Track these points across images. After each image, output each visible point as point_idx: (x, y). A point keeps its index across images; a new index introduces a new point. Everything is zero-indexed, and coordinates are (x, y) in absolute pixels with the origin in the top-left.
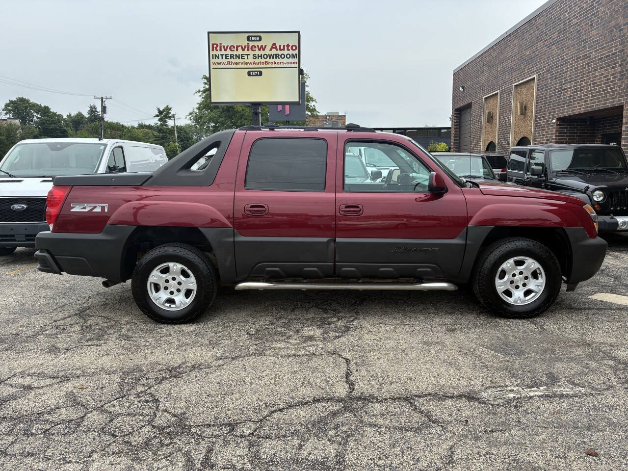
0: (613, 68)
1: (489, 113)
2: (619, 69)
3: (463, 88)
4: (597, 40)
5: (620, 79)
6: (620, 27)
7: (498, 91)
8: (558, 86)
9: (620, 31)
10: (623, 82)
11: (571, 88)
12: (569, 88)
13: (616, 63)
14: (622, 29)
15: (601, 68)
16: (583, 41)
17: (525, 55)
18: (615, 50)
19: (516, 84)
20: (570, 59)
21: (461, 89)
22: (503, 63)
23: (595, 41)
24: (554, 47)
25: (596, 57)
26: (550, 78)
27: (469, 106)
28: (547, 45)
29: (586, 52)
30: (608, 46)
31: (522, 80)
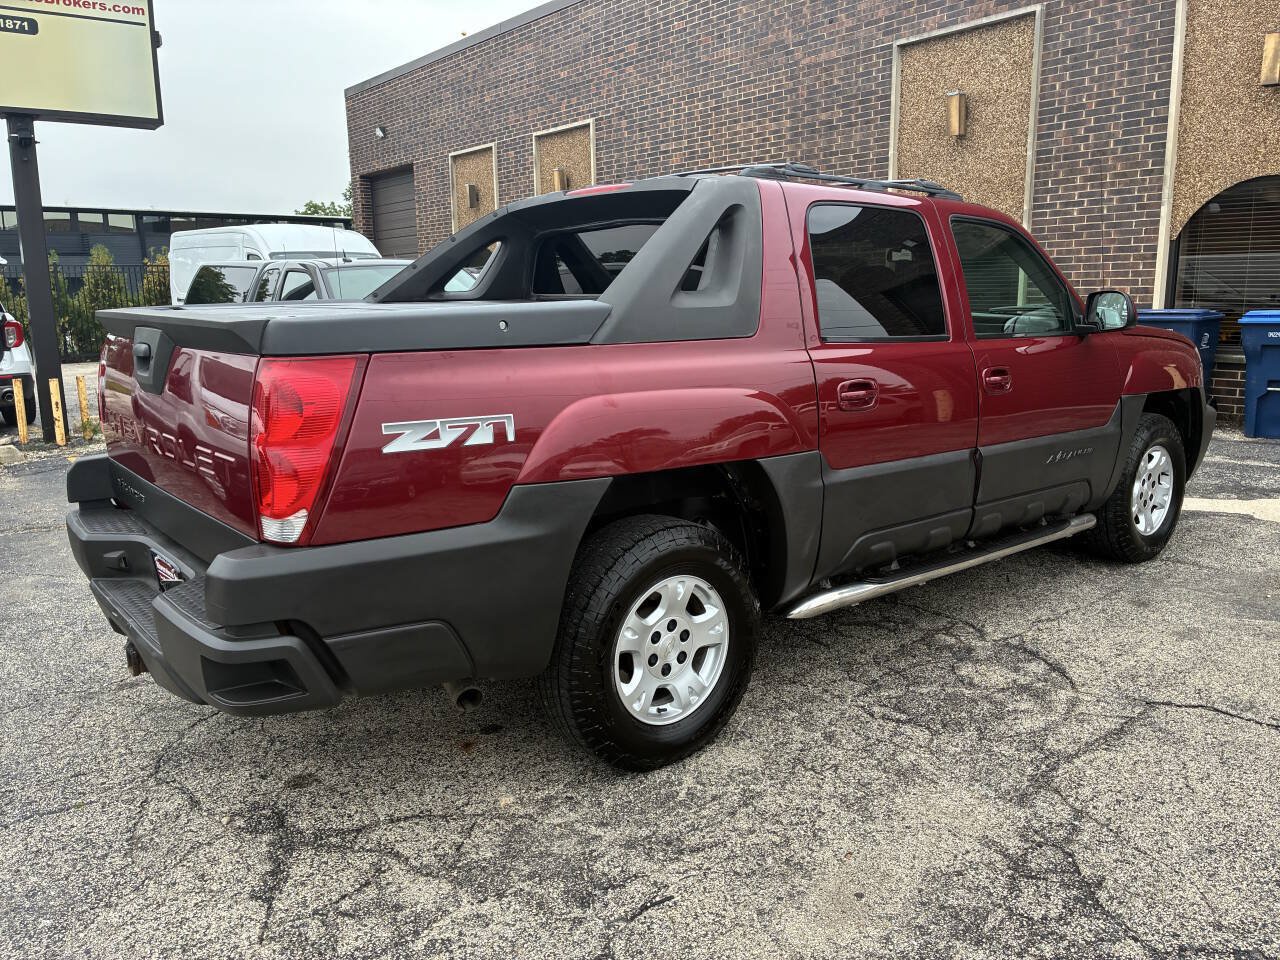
0: (775, 120)
1: (472, 188)
2: (788, 123)
3: (383, 130)
4: (736, 67)
5: (791, 141)
6: (787, 46)
7: (492, 144)
8: (647, 145)
9: (787, 54)
10: (799, 147)
11: (681, 150)
12: (674, 151)
13: (780, 112)
14: (792, 52)
15: (749, 119)
16: (702, 64)
17: (557, 77)
18: (777, 88)
19: (539, 133)
20: (672, 96)
21: (379, 133)
22: (496, 87)
23: (731, 69)
24: (630, 70)
25: (734, 98)
26: (626, 129)
27: (406, 170)
28: (613, 64)
29: (712, 85)
30: (760, 79)
31: (554, 126)
